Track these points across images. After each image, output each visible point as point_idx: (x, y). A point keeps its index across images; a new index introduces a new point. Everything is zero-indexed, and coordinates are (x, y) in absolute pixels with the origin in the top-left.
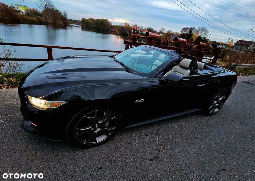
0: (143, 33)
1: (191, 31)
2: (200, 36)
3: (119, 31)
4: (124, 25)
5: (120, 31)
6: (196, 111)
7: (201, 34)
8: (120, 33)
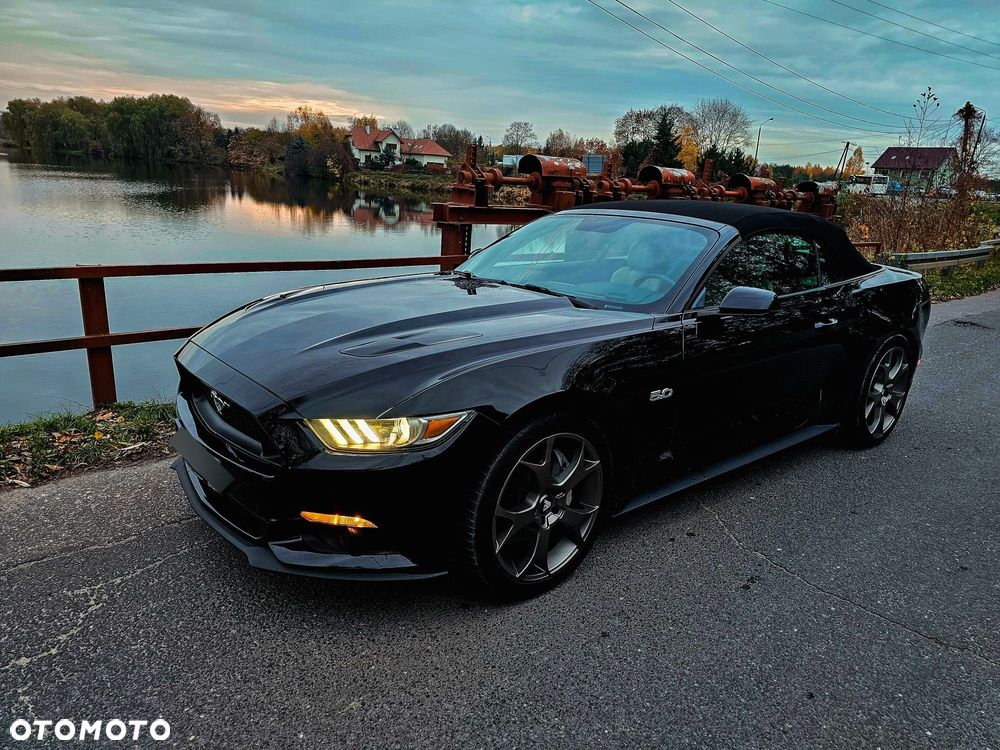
0: (417, 159)
1: (664, 129)
2: (713, 149)
3: (272, 161)
4: (297, 126)
5: (282, 159)
6: (825, 430)
7: (714, 138)
8: (280, 173)
